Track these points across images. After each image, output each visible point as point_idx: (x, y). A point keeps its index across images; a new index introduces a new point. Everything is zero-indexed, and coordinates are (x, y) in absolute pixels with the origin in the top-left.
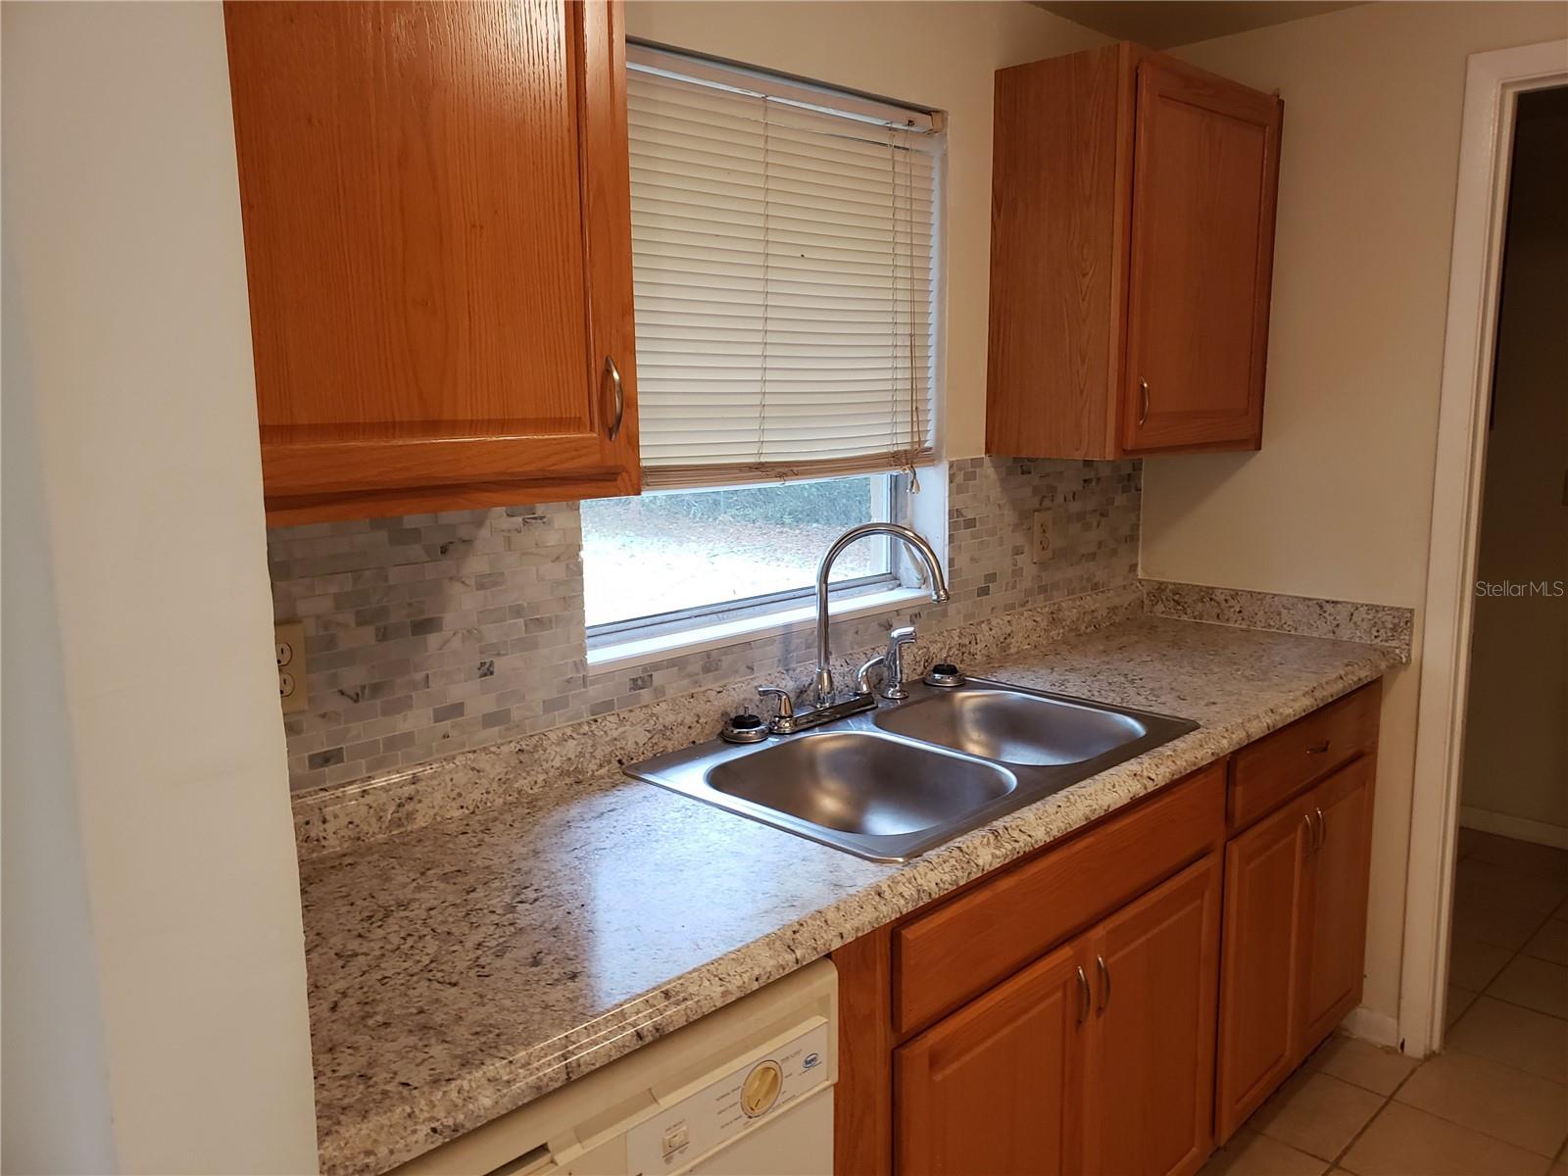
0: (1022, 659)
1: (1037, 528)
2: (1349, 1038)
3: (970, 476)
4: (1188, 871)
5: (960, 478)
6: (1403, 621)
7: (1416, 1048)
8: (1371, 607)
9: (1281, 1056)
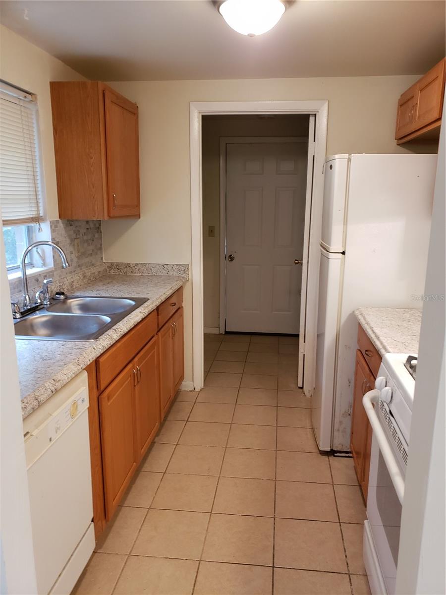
0: (78, 289)
1: (76, 244)
2: (180, 391)
3: (56, 226)
4: (152, 340)
5: (53, 227)
6: (186, 268)
7: (198, 389)
8: (177, 265)
9: (170, 396)
